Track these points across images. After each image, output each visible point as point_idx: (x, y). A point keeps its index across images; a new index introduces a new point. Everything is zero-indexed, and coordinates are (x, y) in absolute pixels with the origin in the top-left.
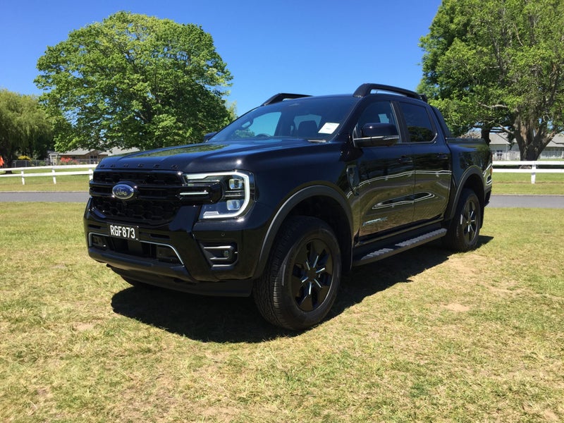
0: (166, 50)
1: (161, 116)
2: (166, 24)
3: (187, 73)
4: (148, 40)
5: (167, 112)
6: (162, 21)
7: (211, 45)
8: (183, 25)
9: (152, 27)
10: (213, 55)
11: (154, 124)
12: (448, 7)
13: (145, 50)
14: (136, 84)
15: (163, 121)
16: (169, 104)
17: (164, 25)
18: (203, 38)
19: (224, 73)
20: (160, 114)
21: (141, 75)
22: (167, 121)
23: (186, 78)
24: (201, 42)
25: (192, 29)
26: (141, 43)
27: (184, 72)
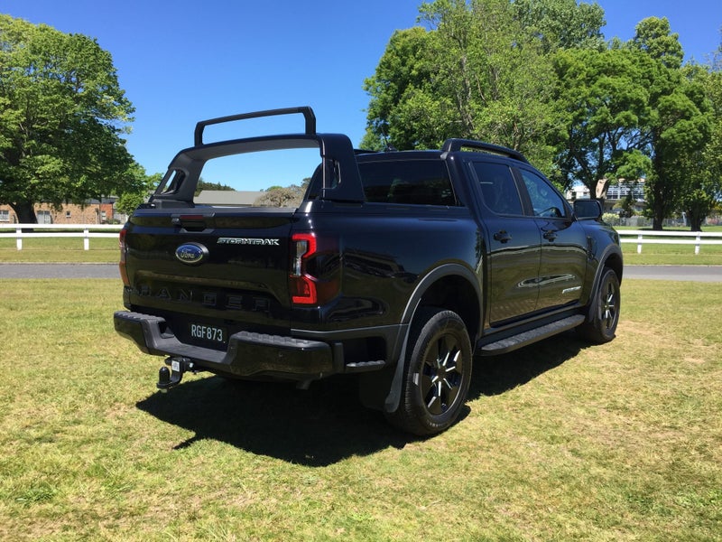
1: (39, 157)
2: (43, 30)
3: (78, 100)
5: (46, 152)
6: (38, 26)
7: (110, 66)
8: (71, 35)
15: (43, 164)
16: (48, 141)
17: (39, 33)
18: (99, 55)
19: (122, 103)
20: (34, 154)
21: (9, 99)
22: (51, 164)
24: (96, 62)
25: (81, 44)
26: (8, 54)
27: (73, 99)
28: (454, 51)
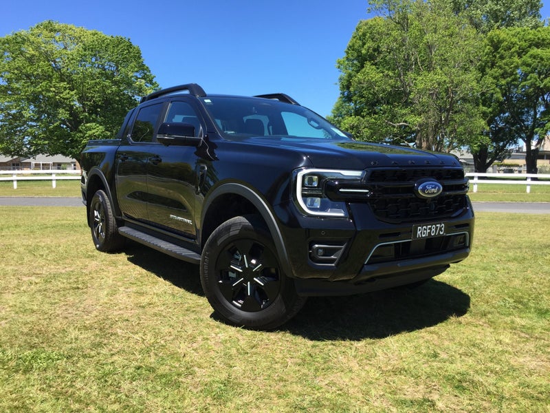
0: (94, 60)
1: (88, 125)
2: (94, 35)
3: (115, 83)
4: (74, 49)
5: (94, 121)
6: (91, 32)
7: (140, 57)
8: (112, 37)
9: (80, 38)
10: (142, 67)
11: (80, 132)
12: (360, 34)
13: (72, 59)
14: (62, 93)
15: (90, 130)
16: (97, 113)
17: (92, 36)
18: (131, 50)
19: (153, 84)
20: (87, 123)
21: (68, 84)
22: (95, 129)
23: (114, 88)
24: (129, 54)
25: (120, 42)
26: (69, 52)
27: (112, 82)
28: (395, 33)
